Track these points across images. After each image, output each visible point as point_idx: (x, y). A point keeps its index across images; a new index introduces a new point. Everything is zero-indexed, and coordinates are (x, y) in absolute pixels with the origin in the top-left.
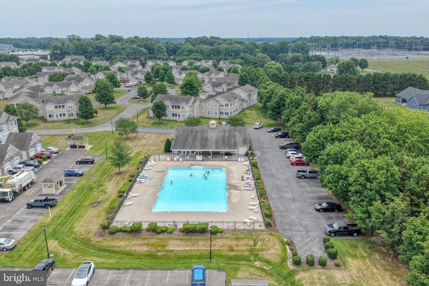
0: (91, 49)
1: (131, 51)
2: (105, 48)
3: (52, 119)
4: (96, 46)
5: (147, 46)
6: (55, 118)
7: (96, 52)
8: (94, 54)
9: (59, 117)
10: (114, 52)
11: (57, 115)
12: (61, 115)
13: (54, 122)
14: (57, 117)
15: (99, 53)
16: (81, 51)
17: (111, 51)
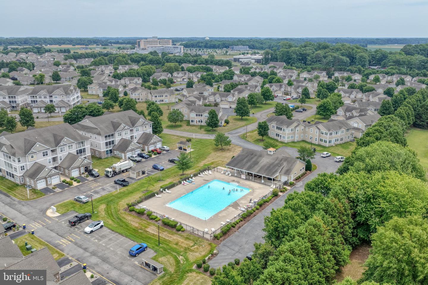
0: (295, 56)
1: (332, 59)
2: (308, 55)
3: (193, 123)
4: (301, 54)
5: (351, 54)
6: (195, 123)
7: (299, 59)
8: (297, 61)
9: (198, 122)
10: (315, 60)
11: (197, 121)
12: (199, 121)
13: (194, 126)
14: (197, 123)
15: (302, 59)
16: (286, 57)
17: (313, 59)
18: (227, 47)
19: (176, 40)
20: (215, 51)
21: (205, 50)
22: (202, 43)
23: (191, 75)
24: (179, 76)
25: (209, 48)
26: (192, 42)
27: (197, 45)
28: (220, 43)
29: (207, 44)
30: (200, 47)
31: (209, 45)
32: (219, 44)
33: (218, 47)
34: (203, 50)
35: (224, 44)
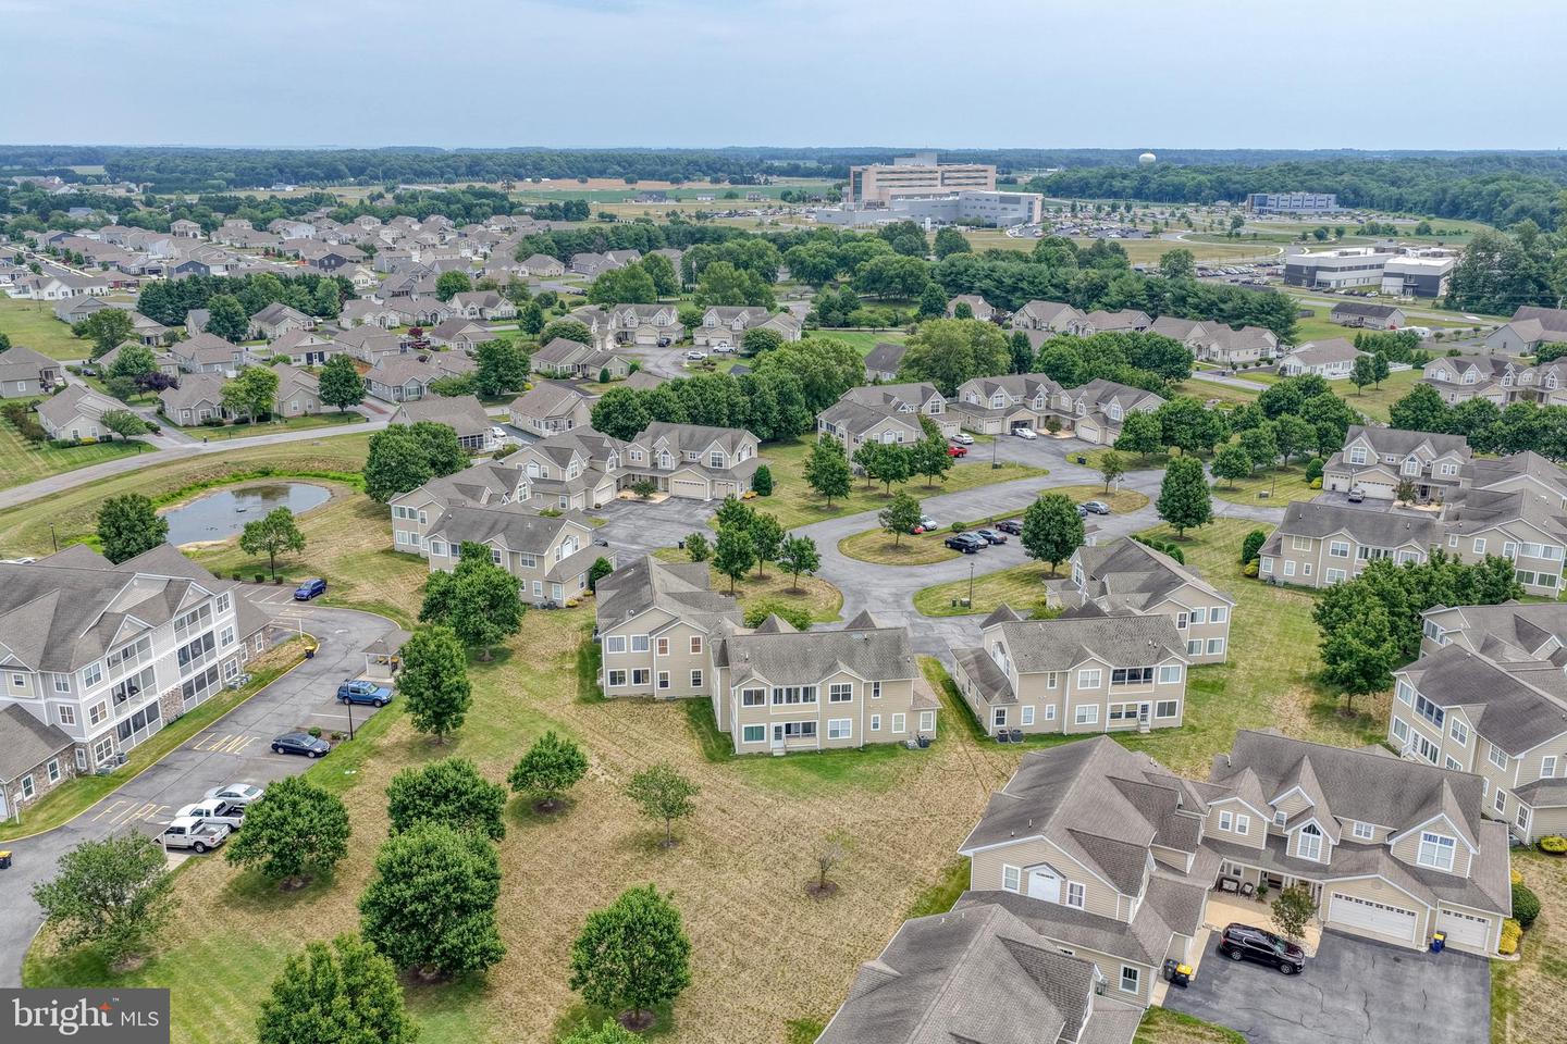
18: (1236, 196)
19: (1019, 163)
20: (1183, 215)
21: (1138, 210)
22: (1125, 177)
23: (1065, 400)
24: (991, 403)
25: (1156, 200)
26: (1083, 173)
27: (1101, 185)
28: (1202, 178)
29: (1145, 180)
30: (1116, 195)
31: (1153, 186)
32: (1200, 184)
33: (1195, 196)
34: (1128, 209)
35: (1221, 183)
